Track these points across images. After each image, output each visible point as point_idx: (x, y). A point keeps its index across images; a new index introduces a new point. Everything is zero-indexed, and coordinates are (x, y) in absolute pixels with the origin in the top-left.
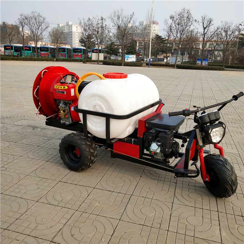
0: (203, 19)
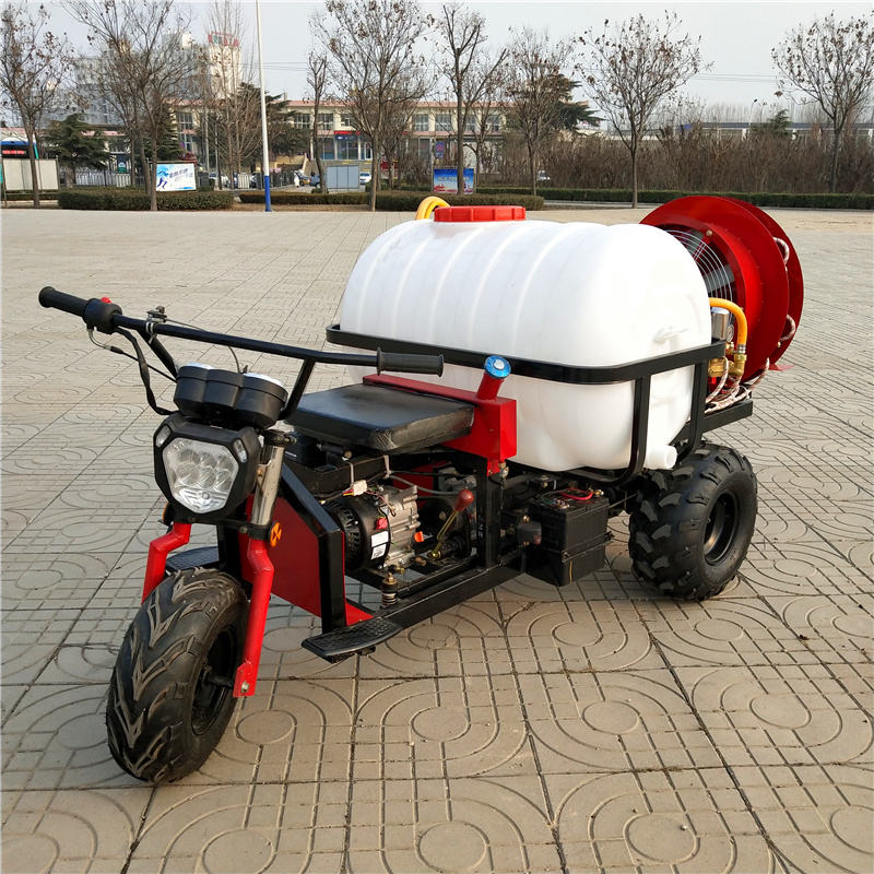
0: (449, 16)
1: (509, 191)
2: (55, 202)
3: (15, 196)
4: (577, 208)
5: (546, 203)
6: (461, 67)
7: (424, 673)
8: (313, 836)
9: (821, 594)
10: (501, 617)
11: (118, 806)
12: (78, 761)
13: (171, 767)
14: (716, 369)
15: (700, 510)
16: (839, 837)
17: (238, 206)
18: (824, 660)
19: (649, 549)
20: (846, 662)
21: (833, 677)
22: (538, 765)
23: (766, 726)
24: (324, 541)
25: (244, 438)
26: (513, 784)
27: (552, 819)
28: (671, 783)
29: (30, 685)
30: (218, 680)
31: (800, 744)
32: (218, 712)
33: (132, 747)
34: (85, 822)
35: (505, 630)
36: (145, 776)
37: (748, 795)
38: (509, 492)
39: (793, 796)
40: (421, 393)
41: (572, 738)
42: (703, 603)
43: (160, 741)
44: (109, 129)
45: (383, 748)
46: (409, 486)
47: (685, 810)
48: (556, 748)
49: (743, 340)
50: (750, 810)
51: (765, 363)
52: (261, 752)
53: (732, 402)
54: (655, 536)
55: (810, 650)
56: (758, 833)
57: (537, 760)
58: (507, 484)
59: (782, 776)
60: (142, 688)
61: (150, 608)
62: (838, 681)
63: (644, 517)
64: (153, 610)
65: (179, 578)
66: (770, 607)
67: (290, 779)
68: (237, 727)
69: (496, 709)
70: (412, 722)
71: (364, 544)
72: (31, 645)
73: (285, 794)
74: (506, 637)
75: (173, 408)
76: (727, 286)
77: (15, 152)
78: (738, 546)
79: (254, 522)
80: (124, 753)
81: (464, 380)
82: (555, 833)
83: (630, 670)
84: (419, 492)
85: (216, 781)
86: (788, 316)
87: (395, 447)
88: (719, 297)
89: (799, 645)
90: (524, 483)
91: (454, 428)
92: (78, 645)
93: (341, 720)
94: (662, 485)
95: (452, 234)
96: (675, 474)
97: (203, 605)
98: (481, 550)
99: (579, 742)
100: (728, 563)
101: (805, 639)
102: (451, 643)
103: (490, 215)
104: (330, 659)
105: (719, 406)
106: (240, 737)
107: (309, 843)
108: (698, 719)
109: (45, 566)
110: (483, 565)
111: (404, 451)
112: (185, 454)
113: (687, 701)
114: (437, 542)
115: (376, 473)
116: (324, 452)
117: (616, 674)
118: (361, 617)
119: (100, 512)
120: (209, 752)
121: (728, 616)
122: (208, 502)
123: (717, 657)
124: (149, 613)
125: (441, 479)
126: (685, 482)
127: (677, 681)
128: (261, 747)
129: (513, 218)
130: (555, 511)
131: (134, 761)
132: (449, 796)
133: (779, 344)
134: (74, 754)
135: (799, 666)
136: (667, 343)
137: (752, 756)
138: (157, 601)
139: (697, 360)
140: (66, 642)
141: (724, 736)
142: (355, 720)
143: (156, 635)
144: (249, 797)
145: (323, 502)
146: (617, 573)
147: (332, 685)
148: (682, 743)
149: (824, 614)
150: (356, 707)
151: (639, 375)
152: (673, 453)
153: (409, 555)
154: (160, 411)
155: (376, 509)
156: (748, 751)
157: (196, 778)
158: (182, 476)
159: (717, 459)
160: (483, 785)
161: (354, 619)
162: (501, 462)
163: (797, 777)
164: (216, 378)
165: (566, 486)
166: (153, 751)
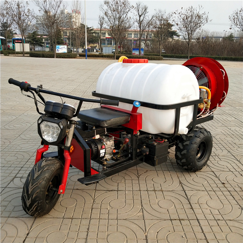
0: (138, 6)
1: (153, 55)
2: (29, 55)
3: (18, 53)
4: (172, 60)
5: (164, 58)
6: (141, 20)
7: (114, 189)
8: (78, 234)
9: (230, 171)
10: (138, 175)
11: (25, 223)
12: (15, 210)
13: (39, 213)
14: (202, 106)
15: (195, 146)
16: (228, 241)
17: (78, 57)
18: (229, 190)
19: (180, 156)
20: (235, 191)
21: (231, 195)
22: (143, 217)
23: (210, 208)
24: (85, 151)
25: (62, 122)
26: (136, 222)
27: (146, 232)
28: (181, 224)
29: (5, 188)
30: (54, 189)
31: (219, 214)
32: (54, 198)
33: (28, 206)
34: (15, 227)
35: (138, 178)
36: (32, 215)
37: (203, 228)
38: (140, 139)
39: (216, 229)
40: (116, 111)
41: (154, 209)
42: (196, 173)
43: (36, 205)
44: (44, 35)
45: (100, 210)
46: (112, 137)
47: (184, 231)
48: (149, 212)
49: (210, 98)
50: (203, 233)
51: (217, 105)
52: (66, 210)
53: (207, 116)
54: (182, 153)
55: (225, 187)
56: (205, 239)
57: (143, 215)
58: (139, 137)
59: (214, 223)
60: (31, 190)
61: (35, 168)
62: (233, 196)
63: (179, 147)
64: (36, 169)
65: (44, 160)
66: (215, 174)
67: (73, 217)
68: (60, 202)
69: (133, 200)
70: (109, 203)
71: (98, 152)
72: (7, 177)
73: (71, 222)
74: (138, 180)
75: (44, 113)
76: (206, 83)
77: (19, 41)
78: (207, 156)
79: (66, 145)
80: (26, 208)
81: (128, 107)
82: (146, 236)
83: (173, 191)
84: (114, 138)
85: (53, 217)
86: (224, 92)
87: (107, 126)
88: (203, 86)
89: (222, 185)
90: (144, 137)
91: (124, 121)
92: (20, 177)
93: (90, 201)
94: (185, 139)
95: (127, 66)
96: (188, 136)
97: (50, 168)
98: (132, 155)
99: (156, 211)
100: (203, 161)
101: (224, 184)
102: (123, 181)
103: (138, 61)
104: (86, 185)
105: (203, 116)
106: (61, 205)
107: (76, 236)
108: (191, 205)
109: (13, 155)
110: (132, 160)
111: (110, 127)
112: (46, 126)
113: (188, 200)
114: (119, 153)
115: (102, 133)
116: (88, 127)
117: (169, 192)
118: (96, 173)
119: (30, 141)
120: (51, 209)
121: (202, 176)
122: (52, 139)
123: (198, 188)
124: (35, 169)
125: (122, 135)
126: (191, 138)
127: (186, 194)
128: (66, 208)
129: (144, 62)
130: (153, 145)
131: (29, 210)
132: (117, 225)
133: (221, 99)
134: (15, 208)
135: (222, 191)
136: (186, 98)
137: (205, 217)
138: (37, 166)
139: (194, 103)
140: (16, 176)
141: (198, 211)
142: (94, 201)
143: (36, 176)
144: (61, 222)
145: (87, 140)
146: (172, 163)
147: (88, 191)
148: (185, 212)
149: (230, 177)
150: (94, 198)
151: (177, 107)
152: (187, 130)
153: (111, 156)
154: (40, 113)
155: (102, 143)
156: (204, 215)
157: (47, 216)
158: (45, 132)
159: (201, 132)
160: (127, 222)
161: (93, 173)
162: (137, 131)
163: (218, 224)
164: (56, 105)
165: (157, 138)
166: (34, 208)
